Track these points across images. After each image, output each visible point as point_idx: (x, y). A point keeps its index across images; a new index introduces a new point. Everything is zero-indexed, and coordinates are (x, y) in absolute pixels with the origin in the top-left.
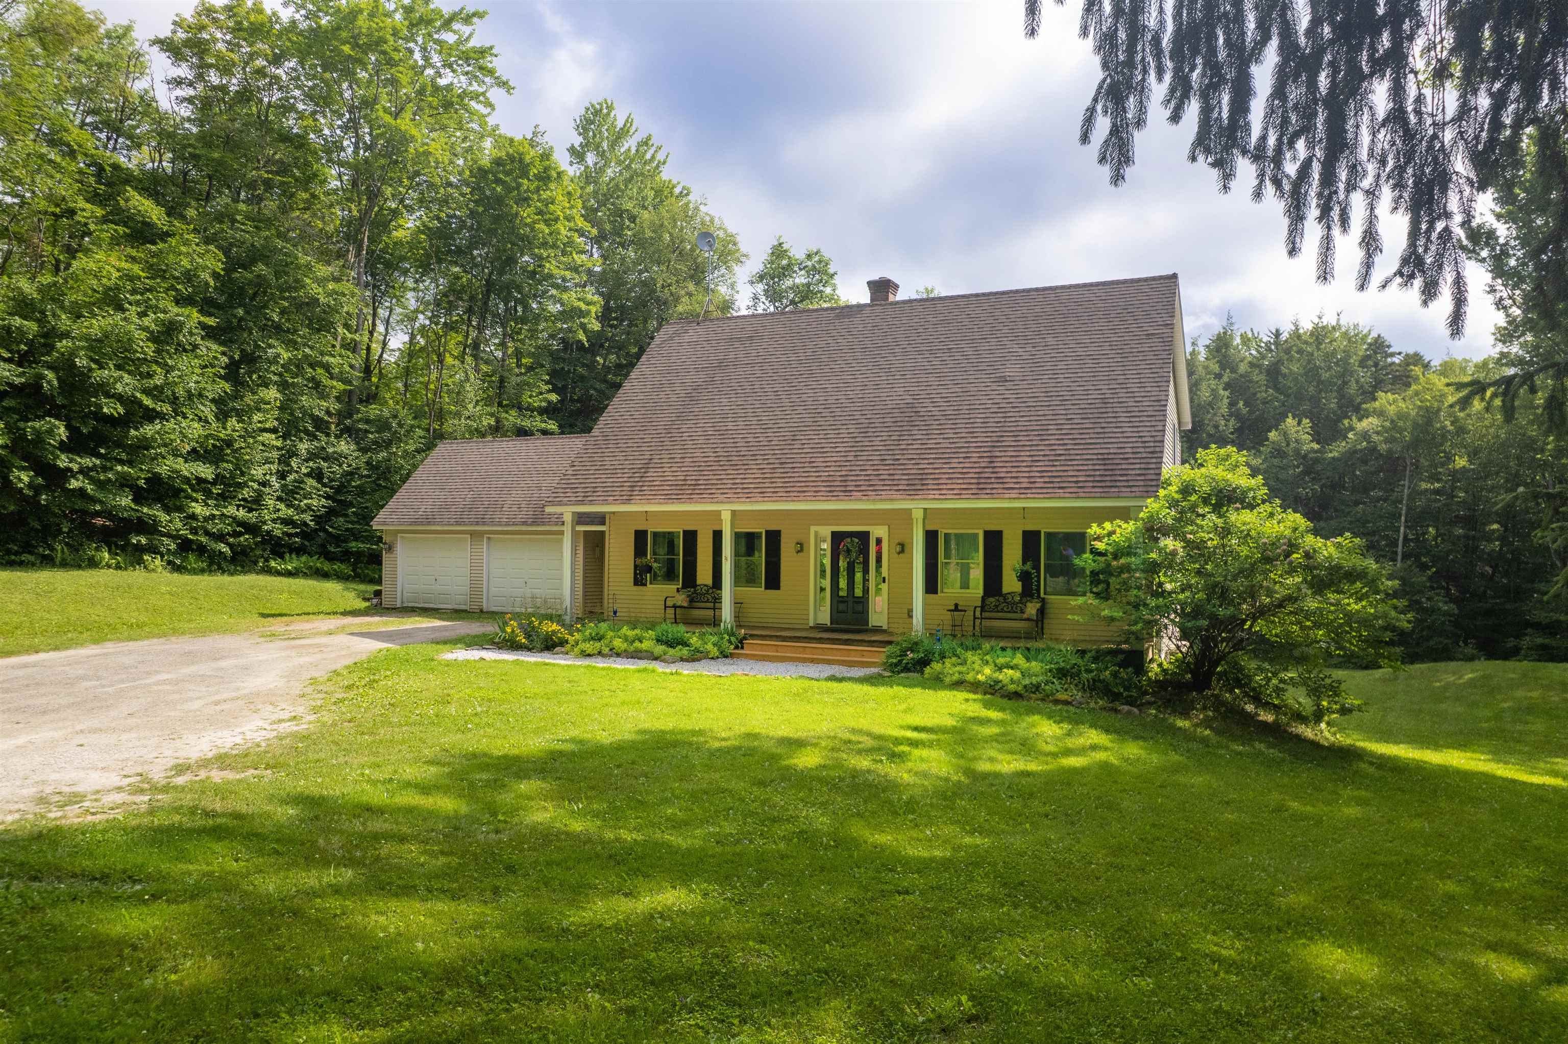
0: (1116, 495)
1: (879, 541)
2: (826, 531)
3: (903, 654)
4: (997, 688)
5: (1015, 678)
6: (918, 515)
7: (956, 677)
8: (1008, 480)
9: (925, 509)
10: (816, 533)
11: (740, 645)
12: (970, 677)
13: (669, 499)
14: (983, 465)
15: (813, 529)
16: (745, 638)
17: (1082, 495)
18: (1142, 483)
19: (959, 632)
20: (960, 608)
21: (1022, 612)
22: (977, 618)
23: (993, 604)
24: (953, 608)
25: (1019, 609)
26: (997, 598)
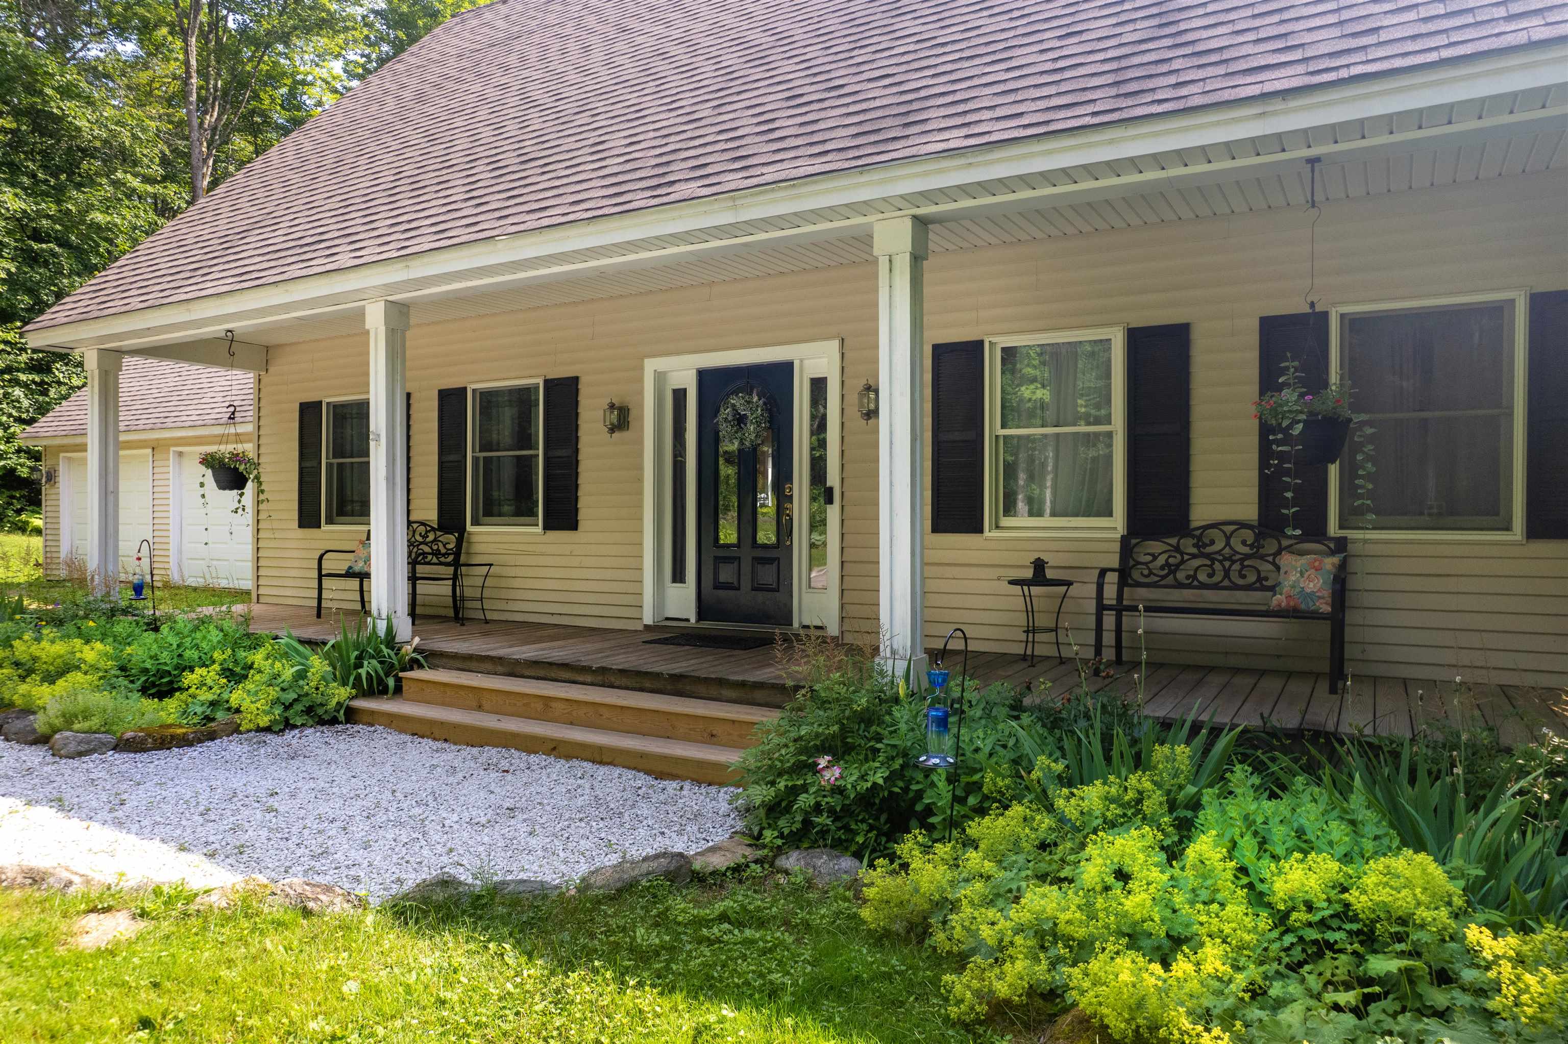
1: (818, 386)
2: (685, 370)
10: (660, 378)
11: (391, 683)
15: (651, 366)
19: (1051, 651)
20: (1050, 574)
21: (1262, 585)
22: (1110, 608)
23: (1161, 560)
24: (1029, 574)
25: (1252, 578)
26: (1173, 541)
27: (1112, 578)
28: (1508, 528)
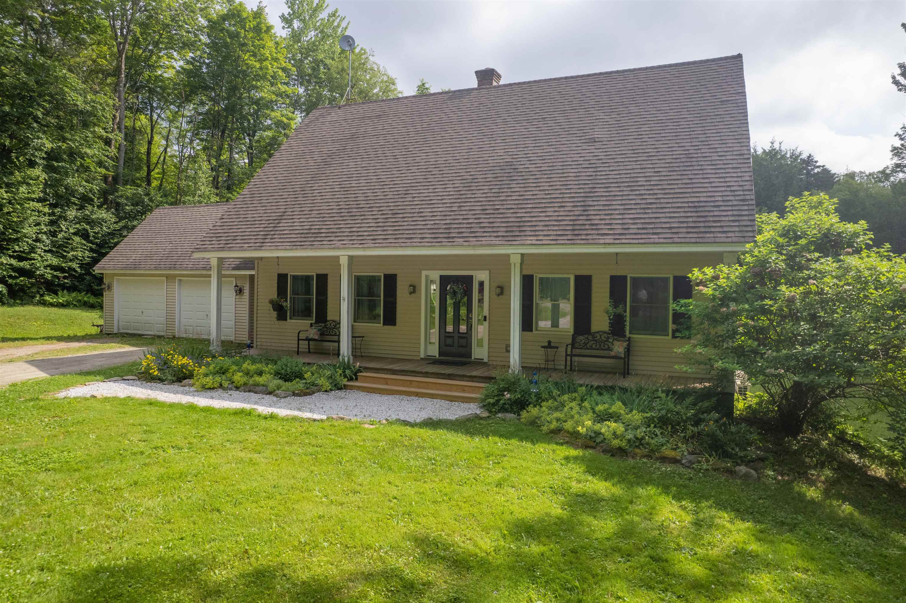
0: (713, 240)
1: (481, 284)
2: (435, 275)
3: (501, 393)
4: (598, 440)
5: (618, 433)
6: (516, 260)
7: (554, 425)
8: (602, 227)
9: (522, 255)
10: (427, 277)
11: (354, 377)
12: (568, 425)
13: (295, 245)
14: (577, 213)
15: (424, 273)
16: (359, 371)
17: (676, 240)
18: (737, 229)
19: (552, 367)
20: (552, 345)
21: (609, 349)
22: (568, 355)
23: (583, 342)
24: (546, 344)
25: (607, 347)
26: (586, 336)
27: (570, 346)
28: (668, 335)
